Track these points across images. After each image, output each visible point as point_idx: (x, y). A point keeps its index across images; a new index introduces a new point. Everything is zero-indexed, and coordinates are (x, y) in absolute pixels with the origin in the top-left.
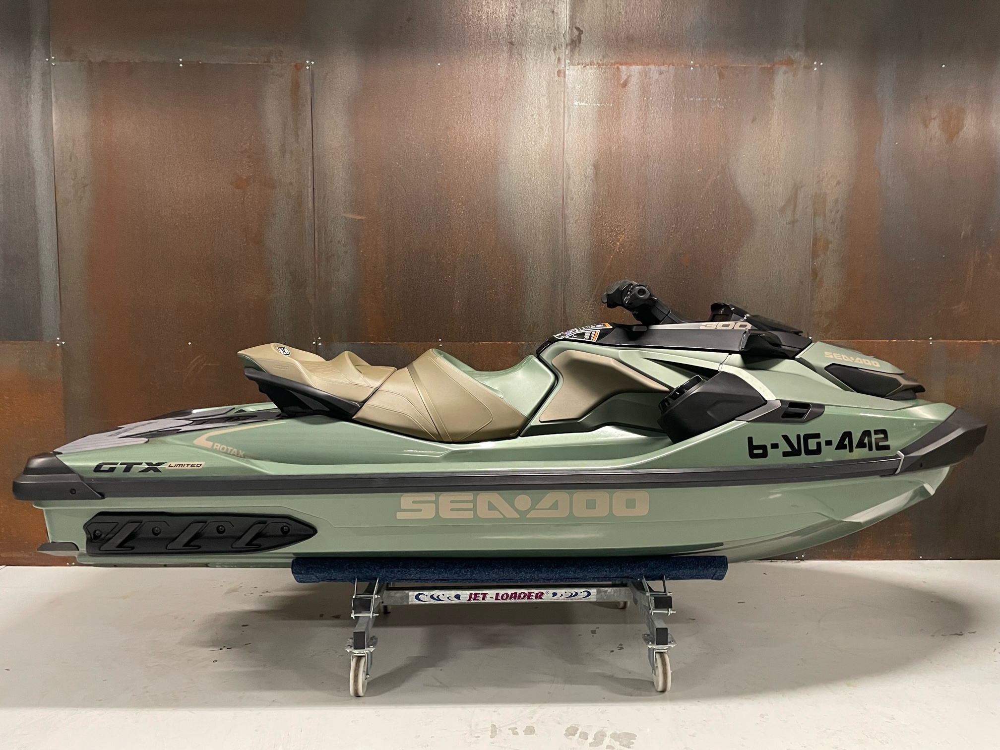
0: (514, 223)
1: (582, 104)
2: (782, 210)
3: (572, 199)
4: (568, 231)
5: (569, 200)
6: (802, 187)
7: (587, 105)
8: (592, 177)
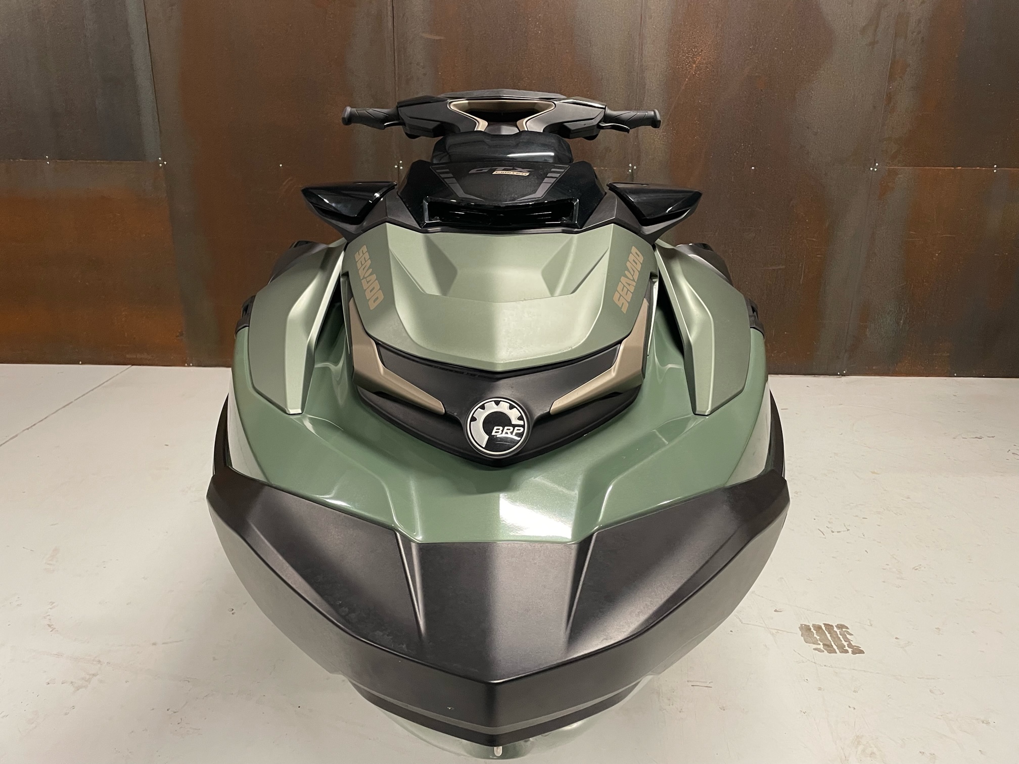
4: (644, 52)
5: (647, 19)
6: (886, 6)
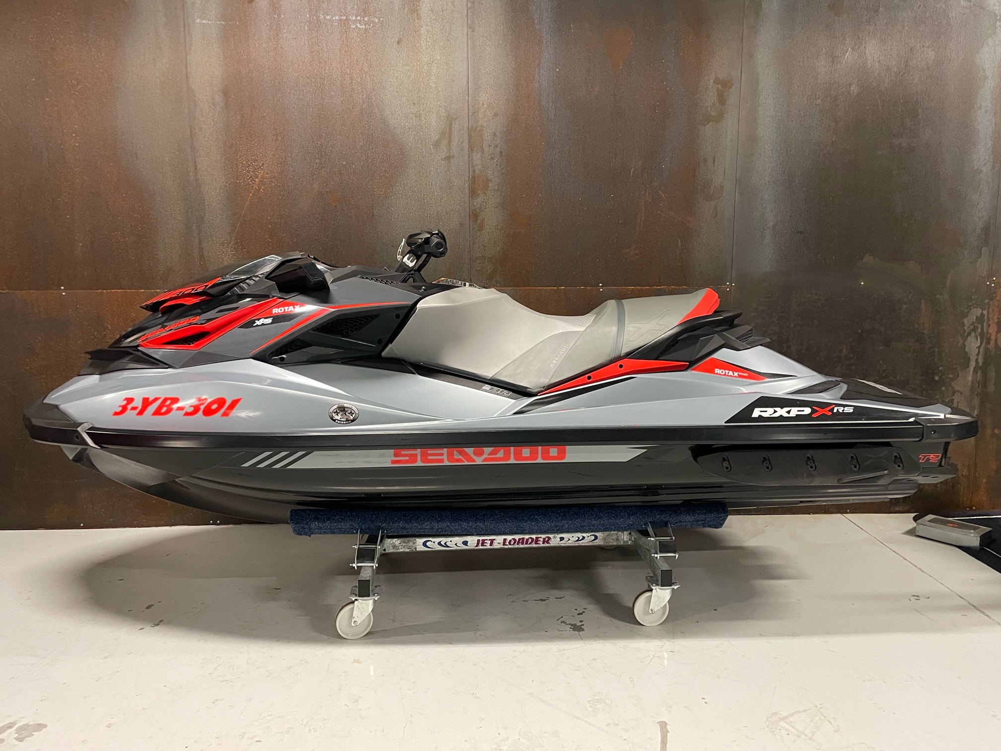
0: (137, 156)
1: (204, 21)
2: (437, 144)
3: (201, 129)
5: (198, 131)
6: (456, 118)
7: (210, 22)
8: (222, 104)
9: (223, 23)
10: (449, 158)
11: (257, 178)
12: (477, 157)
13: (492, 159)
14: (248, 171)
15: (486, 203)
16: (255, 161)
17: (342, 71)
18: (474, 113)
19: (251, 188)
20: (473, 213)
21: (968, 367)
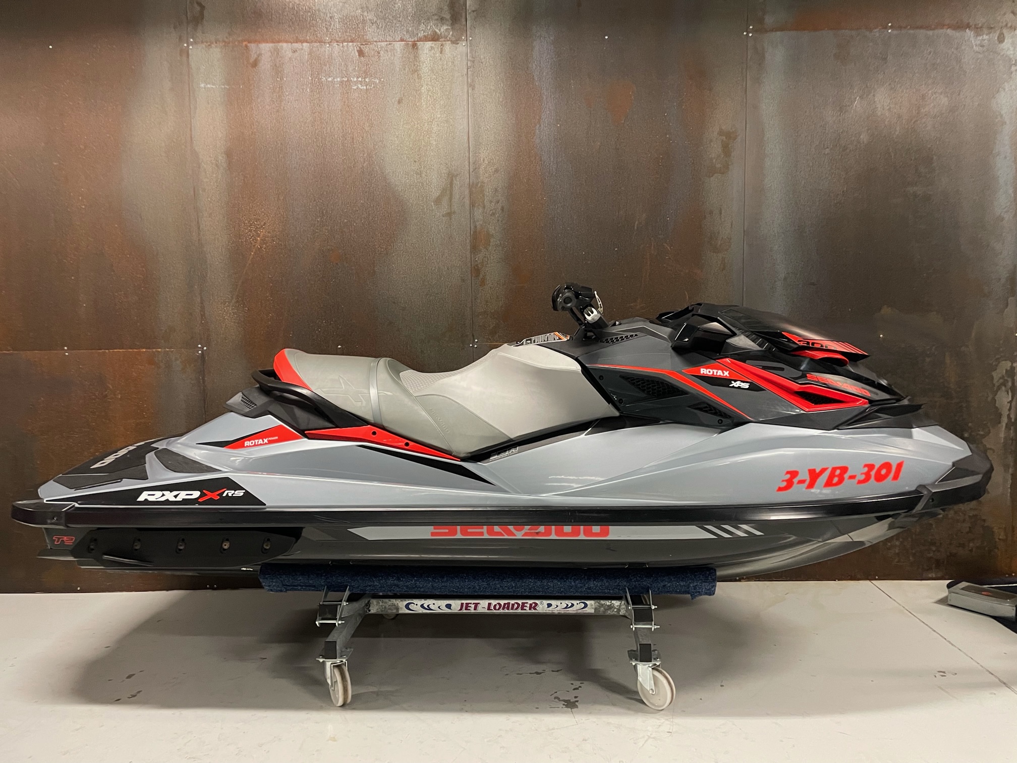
0: (141, 217)
1: (209, 86)
2: (438, 201)
3: (204, 190)
7: (214, 87)
8: (225, 165)
9: (227, 87)
10: (449, 214)
11: (259, 236)
12: (478, 213)
13: (493, 214)
14: (250, 231)
15: (488, 259)
16: (257, 220)
17: (343, 130)
18: (475, 169)
19: (253, 247)
20: (474, 268)
21: (1000, 423)
